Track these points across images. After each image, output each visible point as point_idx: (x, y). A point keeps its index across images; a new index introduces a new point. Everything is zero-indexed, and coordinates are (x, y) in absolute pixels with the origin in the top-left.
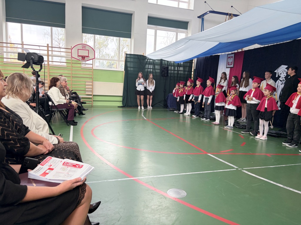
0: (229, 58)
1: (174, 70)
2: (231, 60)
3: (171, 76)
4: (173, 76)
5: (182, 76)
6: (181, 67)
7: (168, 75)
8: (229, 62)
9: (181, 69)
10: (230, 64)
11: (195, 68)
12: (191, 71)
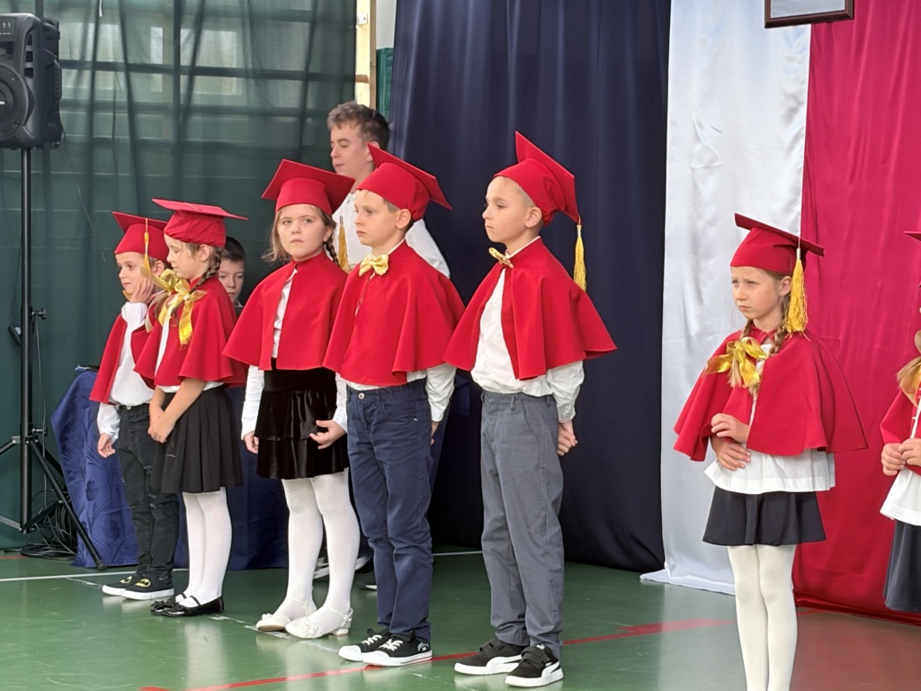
1: (129, 68)
3: (93, 143)
4: (125, 136)
5: (234, 133)
6: (217, 28)
7: (51, 133)
9: (224, 46)
11: (387, 41)
12: (349, 72)
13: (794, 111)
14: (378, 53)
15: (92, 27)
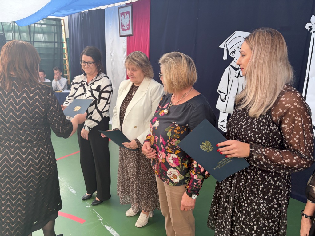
0: (123, 16)
2: (127, 20)
6: (38, 34)
8: (123, 23)
10: (126, 28)
11: (68, 37)
12: (61, 42)
13: (125, 51)
14: (66, 39)
15: (14, 34)
